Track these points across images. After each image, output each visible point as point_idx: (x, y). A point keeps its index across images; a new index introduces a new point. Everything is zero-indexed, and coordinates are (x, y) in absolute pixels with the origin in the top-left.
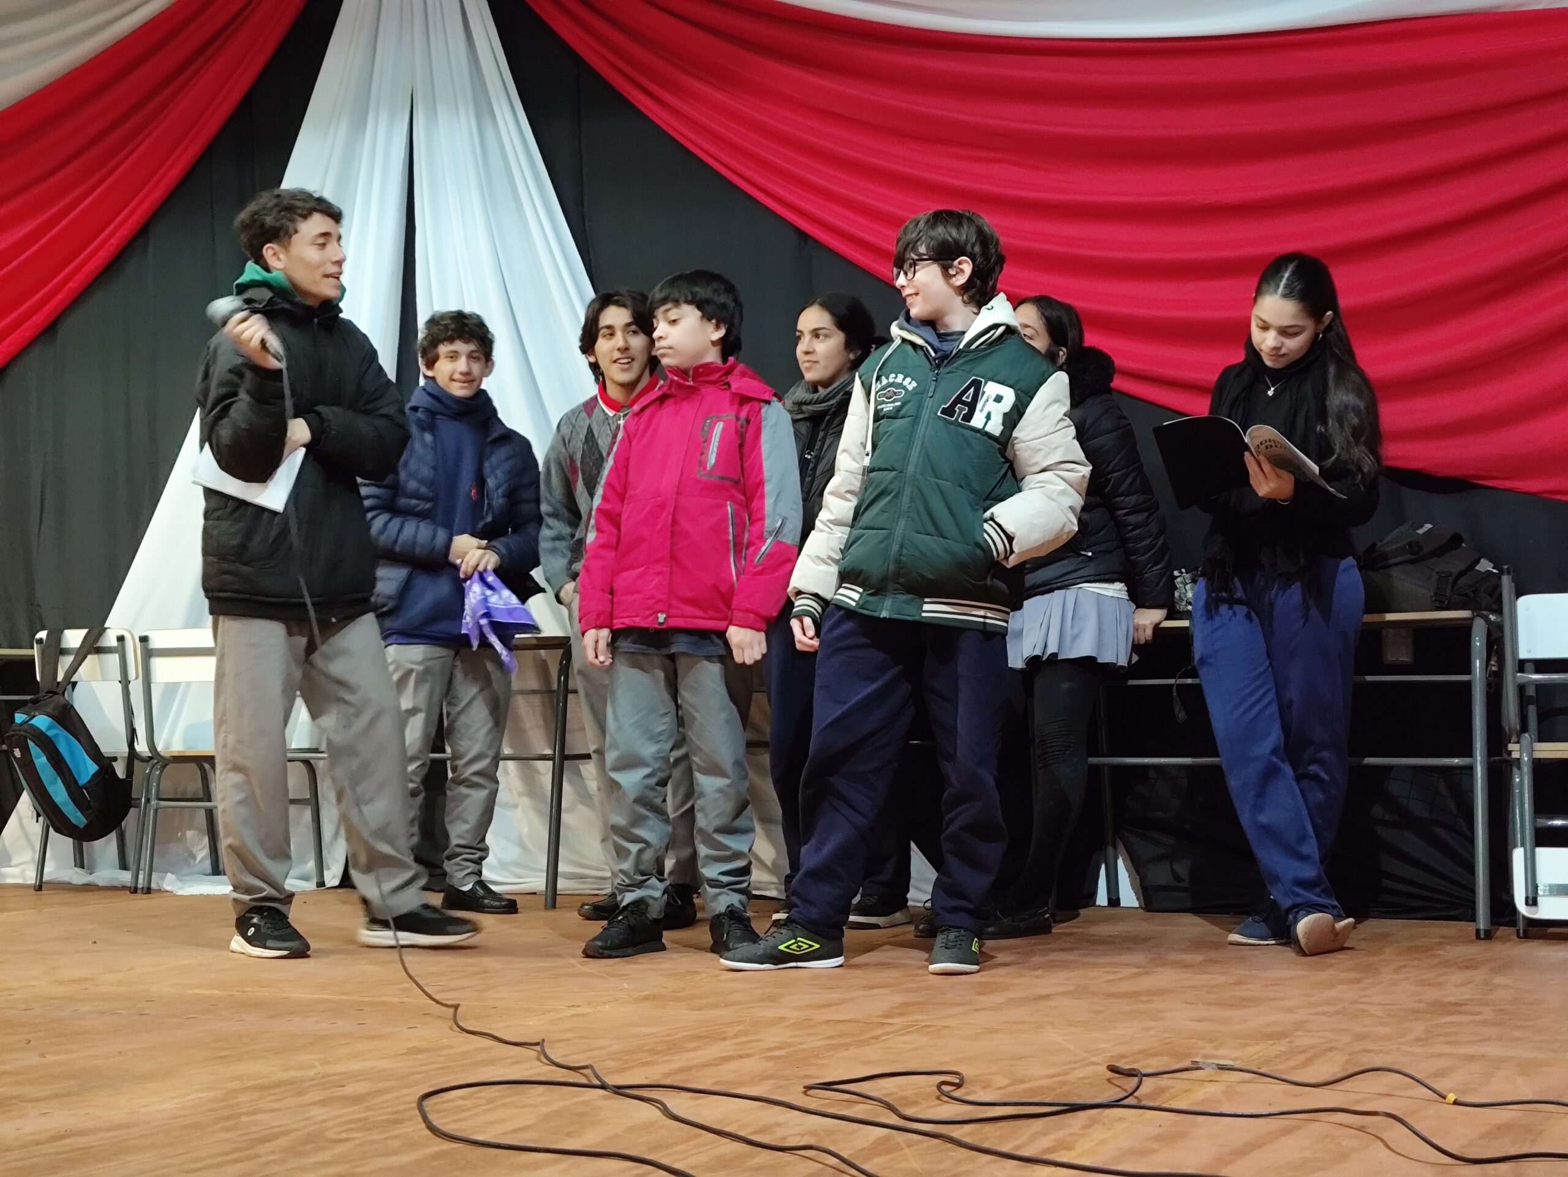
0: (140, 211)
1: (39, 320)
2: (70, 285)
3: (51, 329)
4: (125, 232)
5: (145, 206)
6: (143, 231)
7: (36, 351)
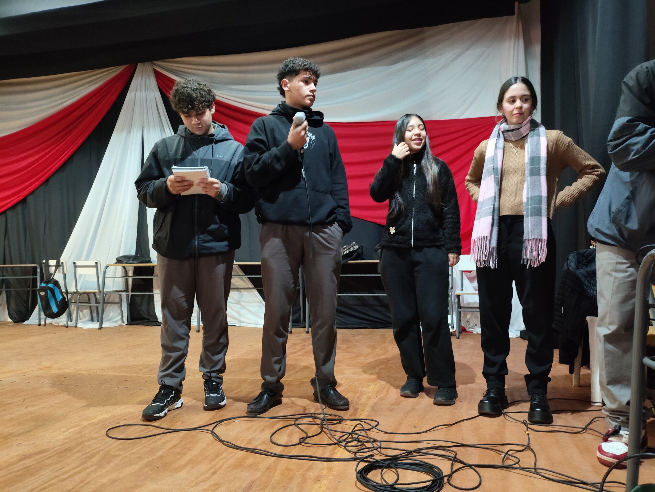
0: (70, 152)
1: (44, 178)
2: (52, 170)
3: (47, 181)
4: (67, 157)
5: (72, 150)
6: (72, 157)
7: (42, 187)
